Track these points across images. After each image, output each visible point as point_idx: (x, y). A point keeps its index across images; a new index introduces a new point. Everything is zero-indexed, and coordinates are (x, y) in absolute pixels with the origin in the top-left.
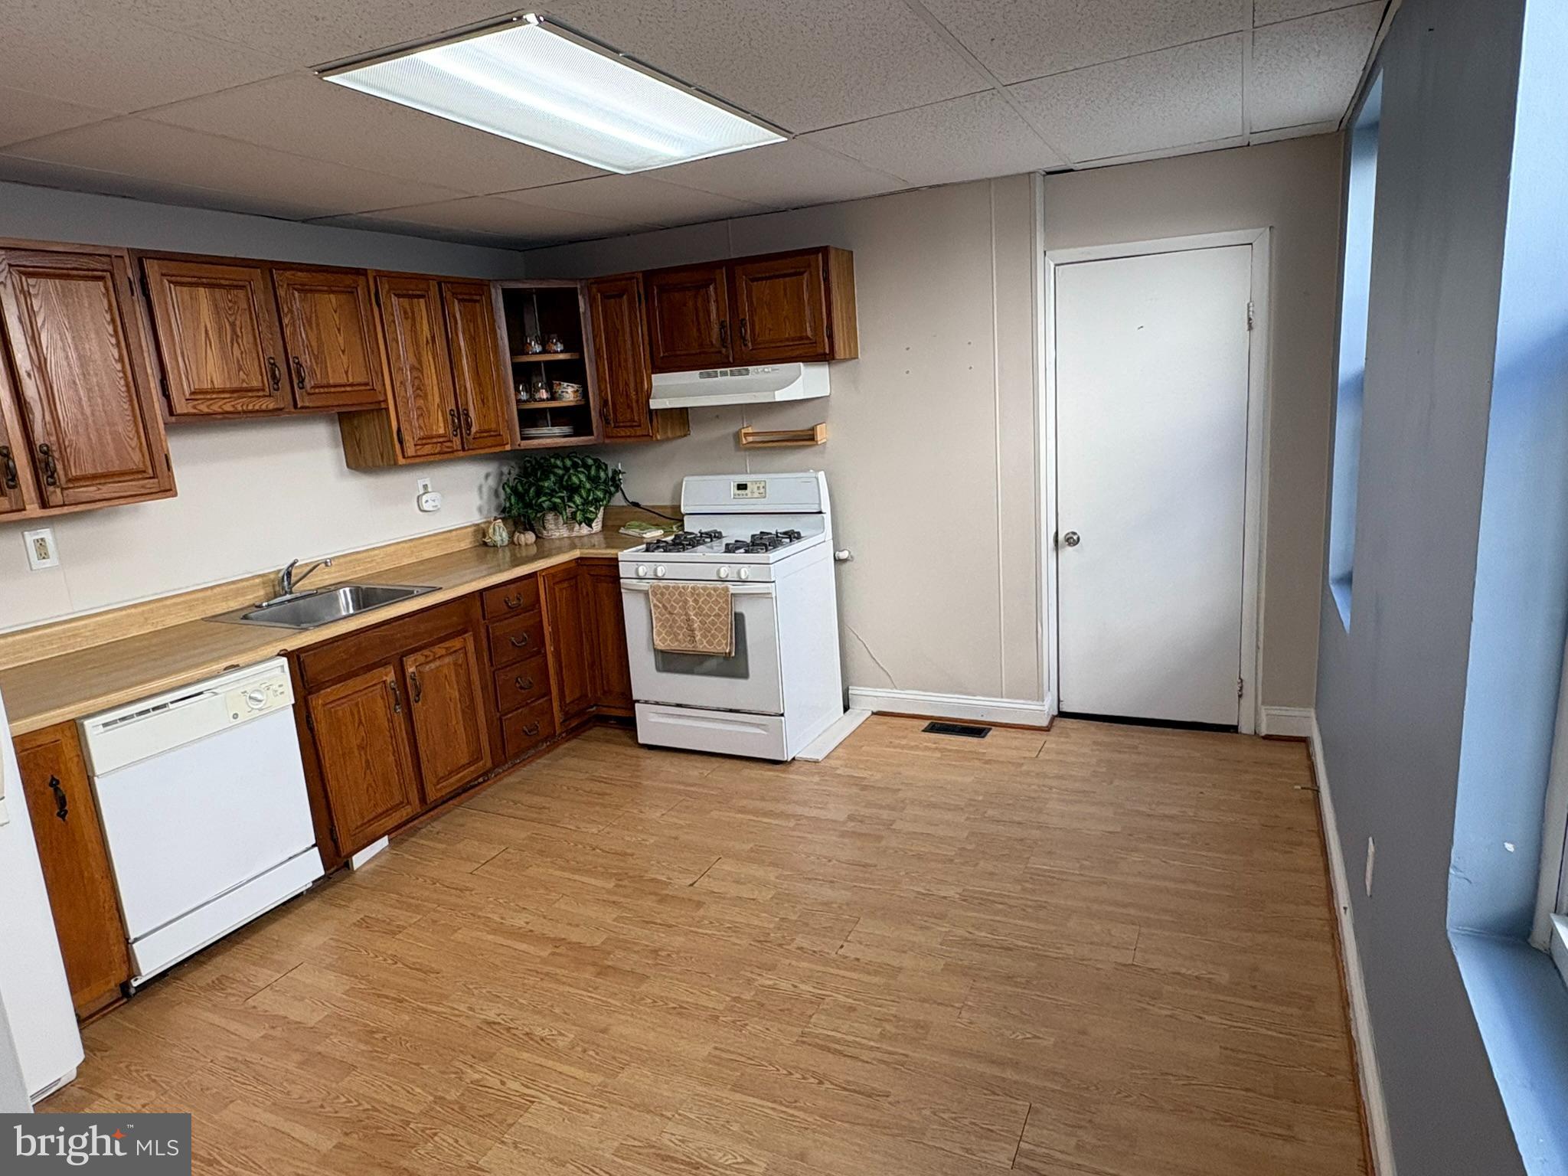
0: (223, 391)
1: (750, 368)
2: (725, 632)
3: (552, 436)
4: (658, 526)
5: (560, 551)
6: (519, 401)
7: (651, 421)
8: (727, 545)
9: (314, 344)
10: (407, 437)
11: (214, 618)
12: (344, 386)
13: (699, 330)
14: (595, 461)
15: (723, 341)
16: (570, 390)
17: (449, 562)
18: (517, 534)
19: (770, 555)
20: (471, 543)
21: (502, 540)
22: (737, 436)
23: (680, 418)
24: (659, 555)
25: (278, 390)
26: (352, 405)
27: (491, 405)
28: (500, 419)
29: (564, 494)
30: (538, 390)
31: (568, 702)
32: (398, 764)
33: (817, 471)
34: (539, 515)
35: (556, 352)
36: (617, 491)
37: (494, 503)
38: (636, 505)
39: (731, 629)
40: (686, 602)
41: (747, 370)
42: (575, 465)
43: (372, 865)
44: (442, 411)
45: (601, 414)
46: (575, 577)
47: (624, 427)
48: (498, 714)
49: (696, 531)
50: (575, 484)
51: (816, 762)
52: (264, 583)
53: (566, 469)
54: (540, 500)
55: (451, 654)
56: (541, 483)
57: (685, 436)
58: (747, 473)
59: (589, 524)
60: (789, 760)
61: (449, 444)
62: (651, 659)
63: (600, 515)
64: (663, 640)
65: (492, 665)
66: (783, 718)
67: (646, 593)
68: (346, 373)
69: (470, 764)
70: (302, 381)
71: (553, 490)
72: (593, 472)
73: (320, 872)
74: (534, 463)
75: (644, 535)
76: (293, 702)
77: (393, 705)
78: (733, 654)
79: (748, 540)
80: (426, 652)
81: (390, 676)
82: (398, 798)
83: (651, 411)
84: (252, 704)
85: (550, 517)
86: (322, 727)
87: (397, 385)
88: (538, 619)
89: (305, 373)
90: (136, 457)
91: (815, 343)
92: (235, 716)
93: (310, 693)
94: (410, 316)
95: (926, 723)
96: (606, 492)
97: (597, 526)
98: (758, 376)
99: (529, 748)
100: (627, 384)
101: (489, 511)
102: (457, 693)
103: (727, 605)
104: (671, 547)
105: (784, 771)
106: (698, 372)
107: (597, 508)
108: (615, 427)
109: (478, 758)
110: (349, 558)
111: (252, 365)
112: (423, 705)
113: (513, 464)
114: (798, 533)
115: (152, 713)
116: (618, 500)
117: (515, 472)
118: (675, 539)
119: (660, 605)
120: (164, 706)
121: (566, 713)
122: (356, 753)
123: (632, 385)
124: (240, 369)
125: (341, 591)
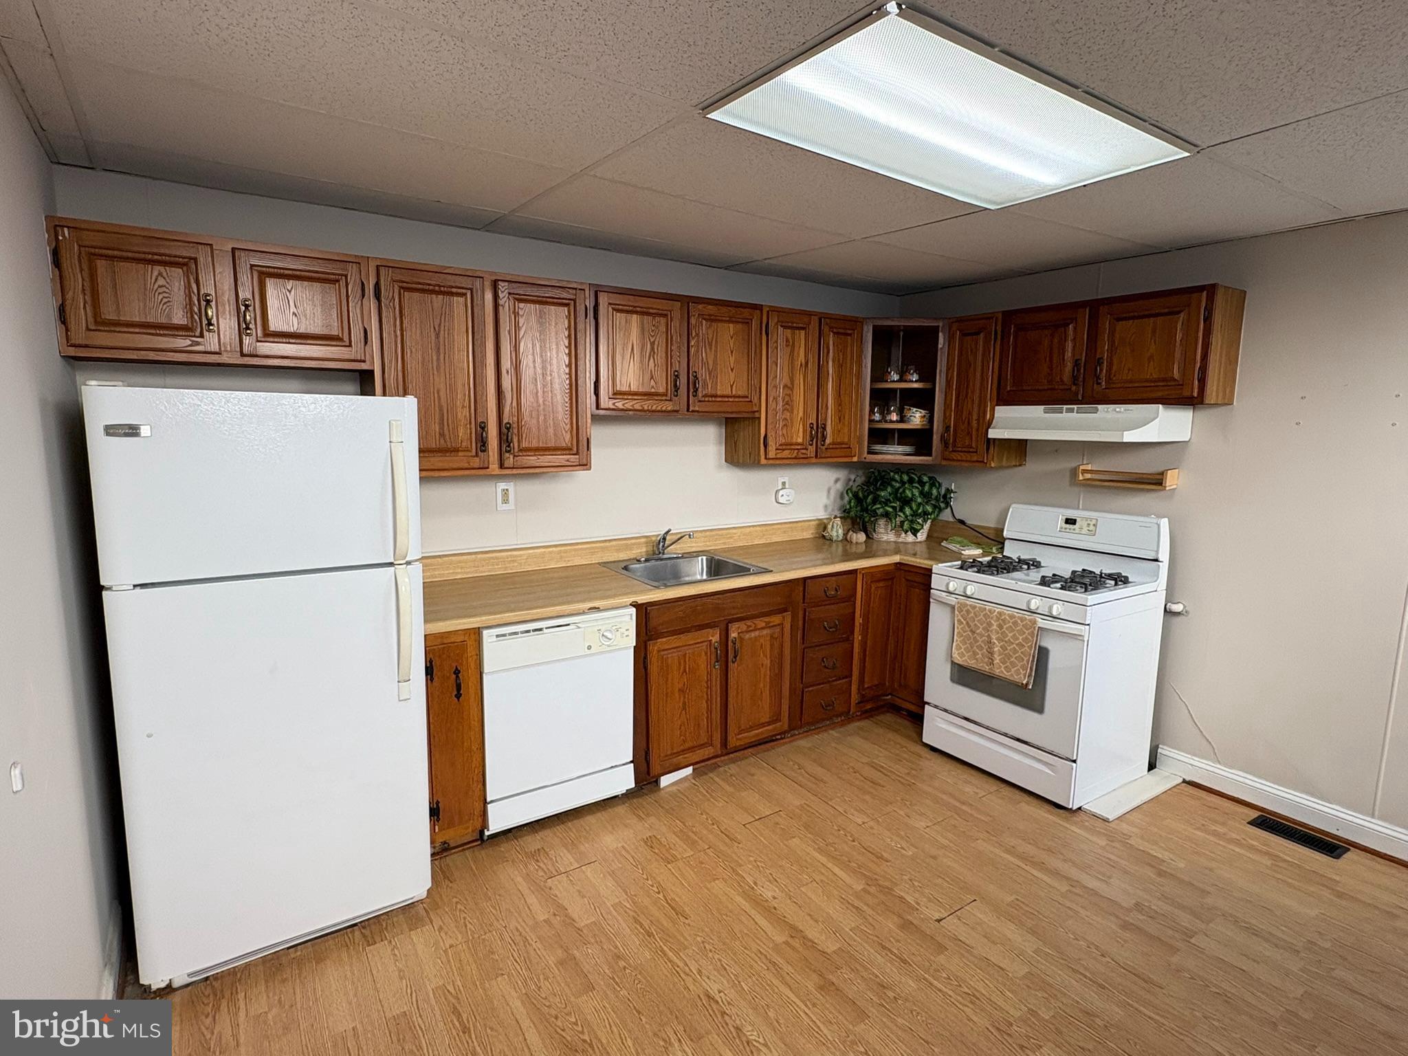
0: (636, 394)
1: (1100, 407)
2: (1025, 662)
3: (895, 453)
4: (978, 545)
5: (885, 553)
6: (871, 421)
7: (988, 449)
8: (1043, 577)
9: (711, 363)
10: (771, 442)
11: (604, 564)
12: (728, 397)
13: (1051, 368)
14: (930, 478)
15: (1075, 379)
16: (918, 415)
17: (789, 549)
18: (851, 533)
19: (1089, 597)
20: (812, 534)
21: (837, 536)
22: (1074, 472)
23: (1019, 449)
24: (970, 574)
25: (677, 396)
26: (732, 413)
27: (846, 423)
28: (852, 434)
29: (897, 504)
30: (889, 412)
31: (866, 686)
32: (709, 711)
33: (1160, 516)
34: (872, 519)
35: (912, 381)
36: (947, 508)
37: (839, 502)
38: (962, 522)
39: (1033, 661)
40: (990, 624)
41: (1097, 410)
42: (911, 481)
43: (674, 788)
44: (803, 425)
45: (942, 437)
46: (892, 579)
47: (961, 452)
48: (801, 686)
49: (1015, 557)
50: (907, 497)
51: (1106, 820)
52: (647, 543)
53: (903, 483)
54: (874, 507)
55: (770, 627)
56: (878, 493)
57: (1020, 465)
58: (1078, 508)
59: (915, 532)
60: (1074, 808)
61: (804, 451)
62: (948, 668)
63: (927, 526)
64: (962, 655)
65: (803, 643)
66: (1074, 765)
67: (953, 607)
68: (732, 386)
69: (769, 723)
70: (696, 390)
71: (889, 500)
72: (926, 488)
73: (631, 784)
74: (876, 474)
75: (963, 552)
76: (634, 644)
77: (713, 662)
78: (1030, 687)
79: (1067, 575)
80: (749, 623)
81: (715, 638)
82: (704, 739)
83: (989, 440)
84: (603, 640)
85: (882, 522)
86: (654, 668)
87: (771, 399)
88: (851, 611)
89: (700, 386)
90: (568, 437)
91: (1182, 385)
92: (589, 648)
93: (649, 640)
94: (791, 345)
95: (1254, 814)
96: (935, 507)
97: (922, 536)
98: (1109, 416)
99: (823, 720)
100: (970, 413)
101: (833, 510)
102: (769, 662)
103: (1033, 637)
104: (986, 569)
105: (1067, 819)
106: (1043, 407)
107: (925, 521)
108: (953, 451)
109: (776, 720)
110: (714, 533)
111: (661, 376)
112: (738, 666)
113: (860, 472)
114: (1126, 578)
115: (532, 633)
116: (946, 515)
117: (860, 481)
118: (991, 561)
119: (964, 622)
120: (541, 630)
121: (863, 696)
122: (677, 695)
123: (975, 417)
124: (652, 378)
125: (700, 558)
